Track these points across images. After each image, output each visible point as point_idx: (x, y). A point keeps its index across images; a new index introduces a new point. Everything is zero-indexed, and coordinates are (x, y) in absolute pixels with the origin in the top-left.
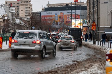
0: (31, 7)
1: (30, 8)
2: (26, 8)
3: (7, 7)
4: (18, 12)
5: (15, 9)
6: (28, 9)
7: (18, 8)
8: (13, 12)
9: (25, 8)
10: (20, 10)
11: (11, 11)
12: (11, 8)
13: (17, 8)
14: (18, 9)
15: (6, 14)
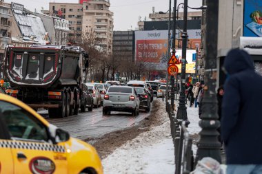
0: (109, 19)
1: (106, 20)
2: (99, 20)
3: (50, 18)
4: (78, 29)
5: (68, 21)
6: (103, 23)
7: (79, 20)
8: (64, 28)
9: (96, 21)
10: (84, 25)
11: (58, 27)
12: (58, 21)
13: (76, 20)
14: (80, 23)
15: (46, 33)
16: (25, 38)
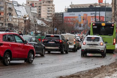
0: (53, 8)
1: (52, 8)
2: (49, 8)
3: (29, 7)
4: (39, 12)
5: (36, 9)
6: (50, 9)
7: (40, 8)
8: (35, 12)
9: (47, 8)
10: (42, 10)
11: (32, 11)
12: (32, 8)
13: (38, 8)
14: (40, 9)
15: (27, 14)
16: (18, 16)
